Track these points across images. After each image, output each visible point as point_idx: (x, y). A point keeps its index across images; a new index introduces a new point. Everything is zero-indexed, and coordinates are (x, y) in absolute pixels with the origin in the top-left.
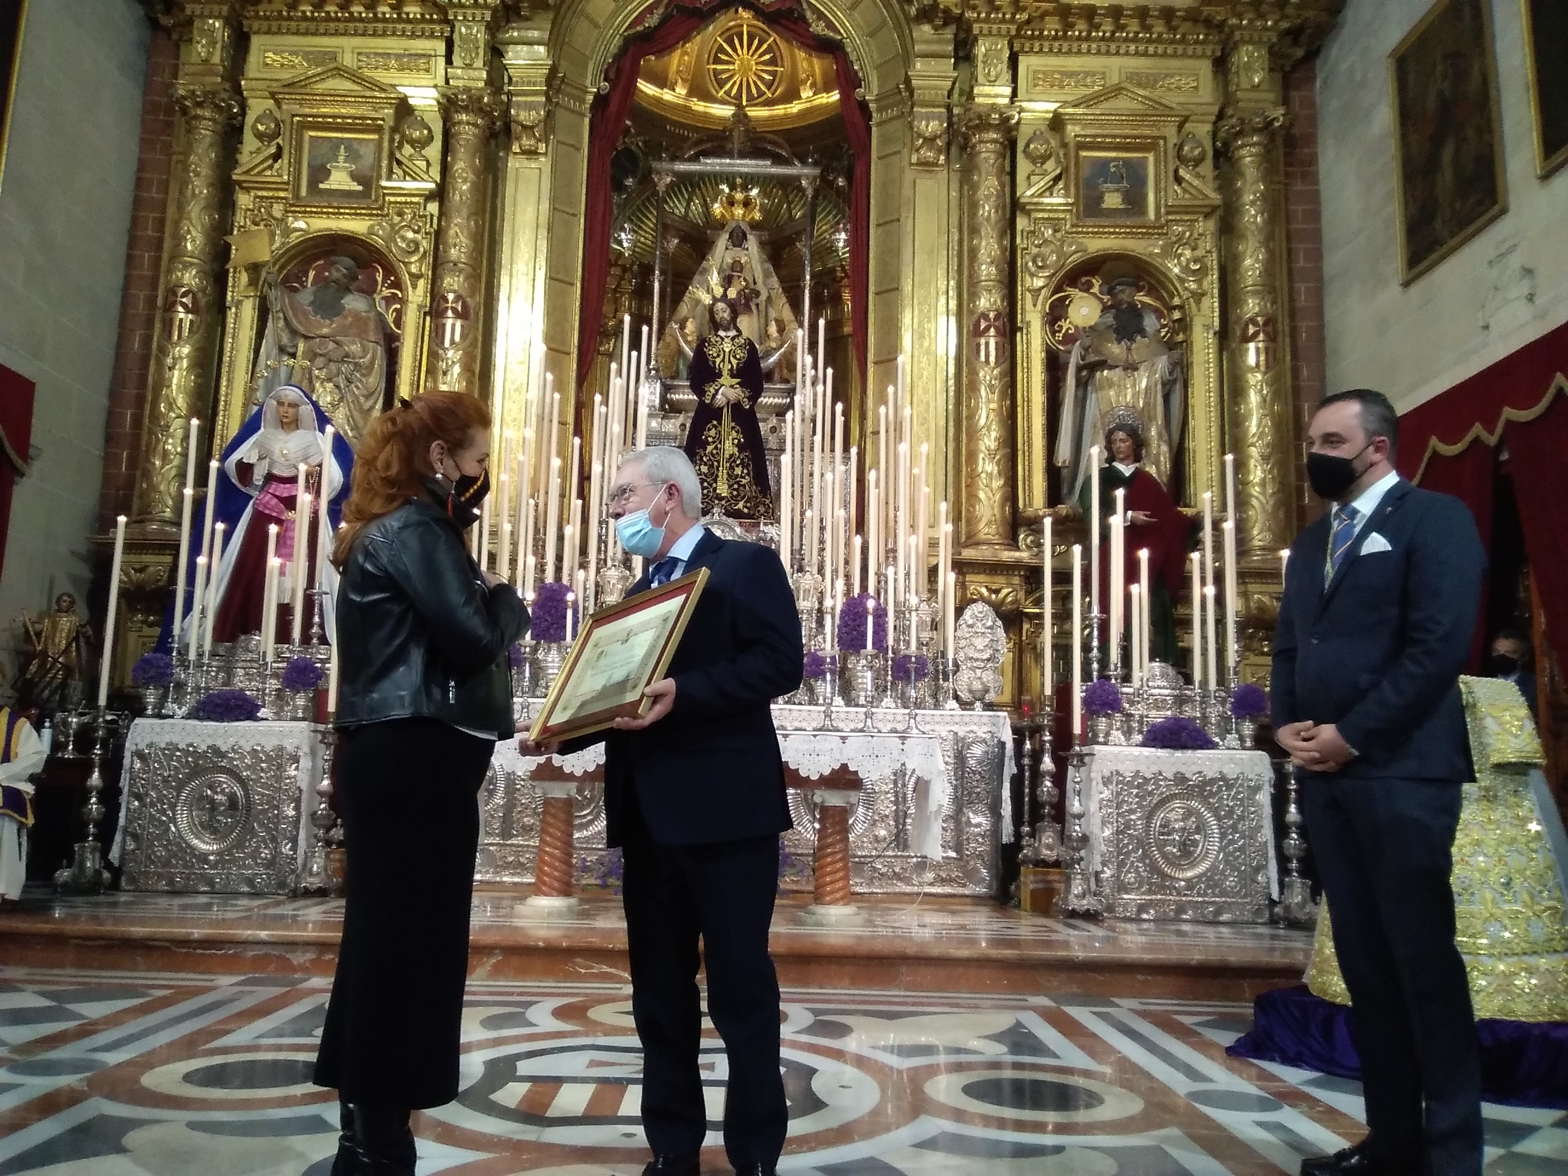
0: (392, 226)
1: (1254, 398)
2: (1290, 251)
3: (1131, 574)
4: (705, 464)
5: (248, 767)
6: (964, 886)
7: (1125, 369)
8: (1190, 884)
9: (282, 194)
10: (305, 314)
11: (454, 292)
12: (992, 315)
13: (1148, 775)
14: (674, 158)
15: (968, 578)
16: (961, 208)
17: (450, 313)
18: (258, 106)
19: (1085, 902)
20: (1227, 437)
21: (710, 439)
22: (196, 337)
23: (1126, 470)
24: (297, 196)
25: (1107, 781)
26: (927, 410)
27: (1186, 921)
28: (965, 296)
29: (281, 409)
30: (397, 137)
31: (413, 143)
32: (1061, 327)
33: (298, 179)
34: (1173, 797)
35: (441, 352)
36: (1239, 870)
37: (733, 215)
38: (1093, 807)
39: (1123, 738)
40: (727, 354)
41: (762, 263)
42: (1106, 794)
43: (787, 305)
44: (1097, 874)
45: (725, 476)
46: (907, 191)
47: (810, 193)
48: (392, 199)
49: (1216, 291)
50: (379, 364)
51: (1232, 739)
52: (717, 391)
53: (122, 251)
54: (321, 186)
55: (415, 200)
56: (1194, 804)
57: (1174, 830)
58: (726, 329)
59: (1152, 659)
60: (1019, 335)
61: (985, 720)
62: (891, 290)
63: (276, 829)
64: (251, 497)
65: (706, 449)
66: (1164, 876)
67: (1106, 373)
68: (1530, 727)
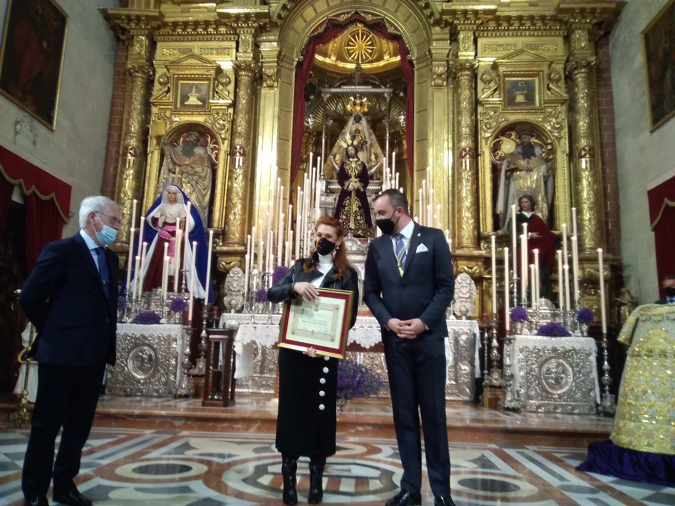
0: (214, 119)
1: (585, 183)
2: (600, 118)
3: (531, 260)
4: (345, 215)
5: (156, 344)
6: (459, 396)
7: (527, 171)
8: (560, 396)
9: (170, 107)
10: (179, 155)
11: (240, 145)
12: (467, 149)
13: (540, 348)
14: (330, 87)
15: (459, 262)
16: (453, 104)
17: (238, 154)
18: (160, 71)
19: (512, 404)
20: (573, 200)
21: (347, 205)
22: (136, 166)
23: (528, 215)
24: (176, 108)
25: (521, 351)
26: (440, 191)
27: (558, 413)
28: (456, 141)
29: (170, 195)
30: (216, 82)
31: (223, 84)
32: (498, 154)
33: (176, 101)
34: (551, 358)
35: (234, 170)
36: (582, 390)
37: (355, 110)
38: (516, 362)
39: (528, 332)
40: (353, 169)
41: (368, 129)
42: (521, 356)
43: (379, 147)
44: (518, 392)
46: (430, 98)
47: (388, 99)
48: (214, 107)
49: (567, 136)
50: (209, 176)
51: (578, 332)
52: (349, 184)
53: (106, 131)
54: (186, 103)
55: (224, 107)
56: (561, 361)
57: (552, 372)
58: (353, 158)
59: (541, 297)
60: (479, 157)
61: (467, 324)
62: (424, 139)
63: (168, 369)
64: (157, 232)
65: (345, 208)
66: (548, 392)
67: (518, 173)
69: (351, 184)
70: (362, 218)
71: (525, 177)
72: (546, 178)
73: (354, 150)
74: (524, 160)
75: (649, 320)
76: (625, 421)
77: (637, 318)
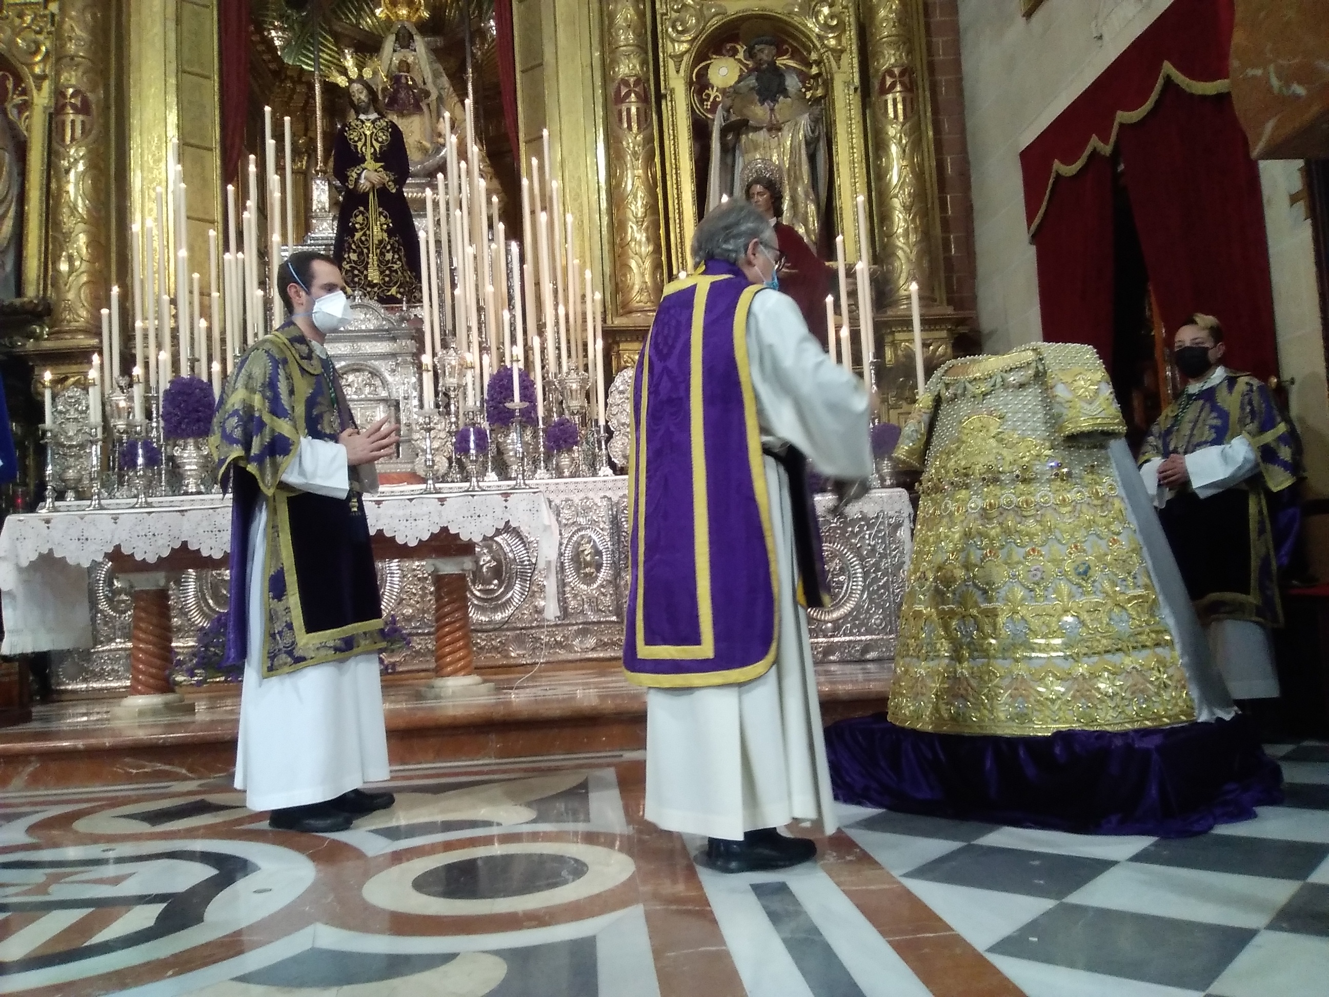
1: (894, 149)
2: (926, 6)
4: (355, 252)
7: (770, 130)
11: (72, 86)
12: (632, 81)
15: (622, 346)
17: (70, 110)
21: (357, 226)
28: (608, 64)
32: (709, 96)
35: (62, 149)
36: (883, 607)
37: (397, 16)
40: (369, 138)
41: (431, 63)
43: (459, 105)
45: (376, 263)
49: (855, 47)
52: (359, 175)
56: (837, 546)
58: (366, 112)
60: (664, 102)
62: (537, 65)
65: (353, 236)
67: (751, 135)
68: (1107, 391)
69: (363, 175)
70: (396, 256)
71: (767, 144)
72: (812, 146)
73: (365, 92)
74: (762, 104)
75: (964, 395)
76: (908, 659)
77: (936, 393)
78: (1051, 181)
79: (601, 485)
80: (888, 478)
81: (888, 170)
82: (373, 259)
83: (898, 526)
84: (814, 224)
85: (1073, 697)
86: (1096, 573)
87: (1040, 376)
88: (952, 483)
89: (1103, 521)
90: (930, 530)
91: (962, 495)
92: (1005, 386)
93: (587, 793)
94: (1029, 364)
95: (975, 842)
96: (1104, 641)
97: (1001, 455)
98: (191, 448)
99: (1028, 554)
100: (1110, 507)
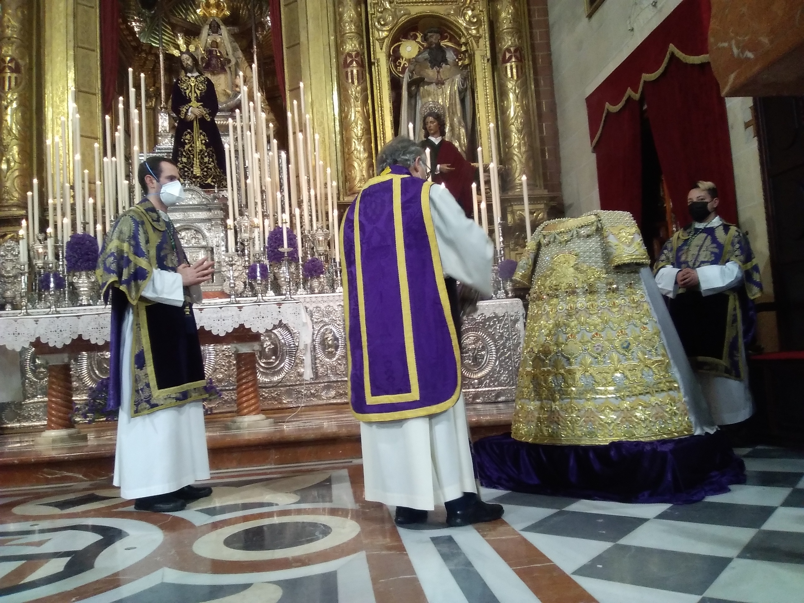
2: (529, 10)
4: (185, 157)
7: (437, 84)
8: (481, 381)
11: (9, 56)
17: (7, 70)
21: (187, 141)
23: (436, 140)
27: (479, 403)
28: (339, 44)
32: (400, 63)
34: (468, 330)
36: (508, 370)
37: (210, 14)
40: (193, 88)
41: (231, 42)
43: (249, 68)
45: (198, 164)
49: (487, 35)
51: (501, 293)
52: (187, 110)
56: (480, 333)
57: (469, 350)
58: (191, 72)
62: (296, 44)
65: (184, 147)
67: (426, 87)
68: (639, 239)
69: (190, 110)
70: (211, 160)
71: (435, 92)
72: (463, 94)
73: (191, 59)
74: (432, 68)
75: (554, 242)
76: (523, 400)
77: (538, 241)
78: (604, 115)
79: (337, 298)
80: (510, 292)
81: (508, 108)
82: (196, 162)
83: (516, 321)
84: (464, 140)
85: (621, 421)
86: (633, 347)
87: (599, 230)
88: (548, 295)
89: (637, 316)
90: (536, 323)
91: (555, 301)
92: (579, 236)
93: (331, 484)
94: (593, 223)
95: (564, 509)
96: (639, 388)
97: (576, 277)
98: (84, 277)
99: (594, 336)
100: (641, 308)
